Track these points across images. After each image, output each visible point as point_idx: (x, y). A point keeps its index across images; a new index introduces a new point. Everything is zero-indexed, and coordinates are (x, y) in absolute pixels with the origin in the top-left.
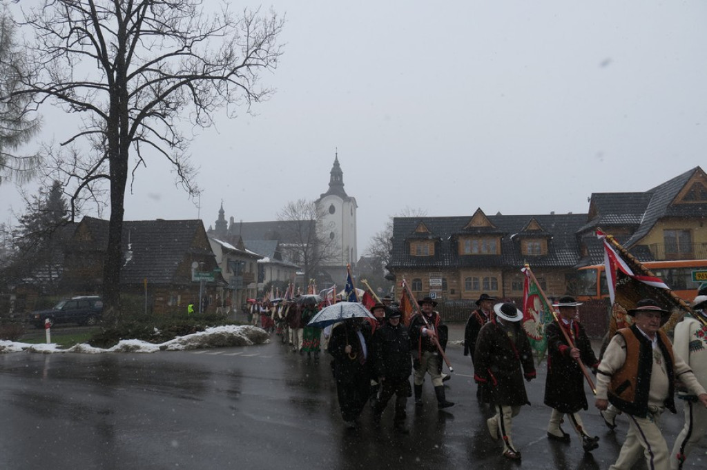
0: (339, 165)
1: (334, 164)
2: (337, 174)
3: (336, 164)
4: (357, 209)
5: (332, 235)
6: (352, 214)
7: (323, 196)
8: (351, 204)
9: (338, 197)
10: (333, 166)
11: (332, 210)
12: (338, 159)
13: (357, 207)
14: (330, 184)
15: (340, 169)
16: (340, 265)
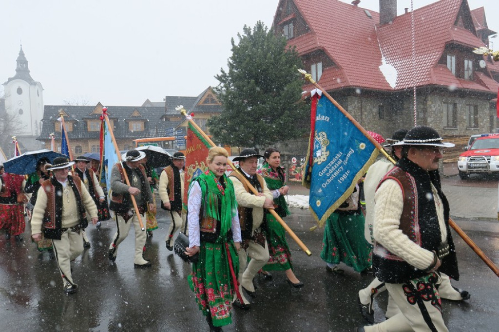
0: (24, 55)
1: (20, 54)
2: (22, 61)
3: (22, 54)
4: (43, 91)
5: (21, 112)
6: (38, 95)
7: (10, 79)
8: (37, 87)
9: (25, 82)
10: (18, 56)
11: (20, 91)
12: (23, 50)
13: (43, 90)
14: (16, 70)
15: (25, 58)
16: (30, 134)
